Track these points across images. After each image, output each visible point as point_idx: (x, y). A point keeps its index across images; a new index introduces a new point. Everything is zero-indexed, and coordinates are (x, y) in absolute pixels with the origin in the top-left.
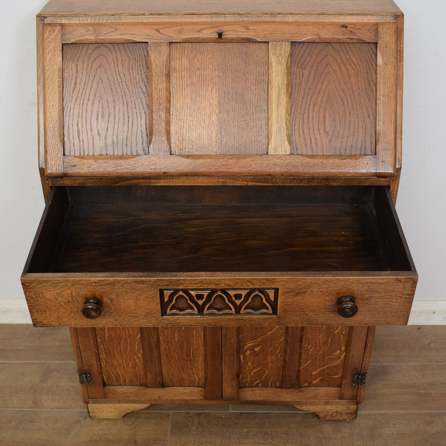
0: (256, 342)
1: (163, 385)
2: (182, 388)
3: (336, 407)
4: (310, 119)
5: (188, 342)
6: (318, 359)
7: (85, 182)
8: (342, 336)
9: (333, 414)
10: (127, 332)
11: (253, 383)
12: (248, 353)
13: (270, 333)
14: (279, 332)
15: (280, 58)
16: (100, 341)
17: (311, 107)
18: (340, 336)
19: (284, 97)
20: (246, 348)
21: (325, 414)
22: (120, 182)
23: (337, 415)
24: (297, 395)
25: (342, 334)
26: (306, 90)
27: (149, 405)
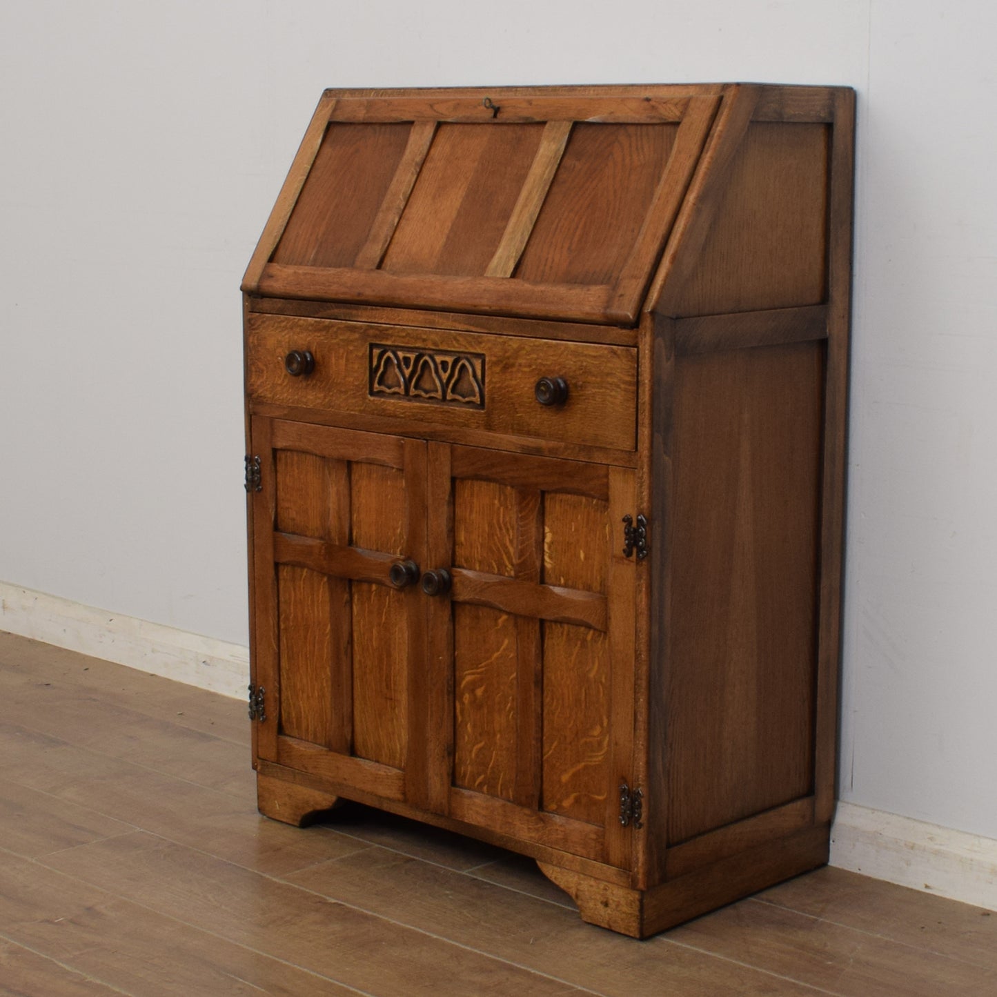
0: (478, 673)
1: (352, 751)
2: (377, 764)
3: (605, 888)
5: (389, 655)
6: (568, 740)
8: (601, 687)
10: (316, 613)
11: (475, 782)
12: (467, 697)
13: (496, 655)
14: (508, 656)
16: (283, 629)
18: (598, 687)
20: (464, 687)
23: (606, 911)
24: (536, 826)
25: (601, 682)
27: (334, 798)
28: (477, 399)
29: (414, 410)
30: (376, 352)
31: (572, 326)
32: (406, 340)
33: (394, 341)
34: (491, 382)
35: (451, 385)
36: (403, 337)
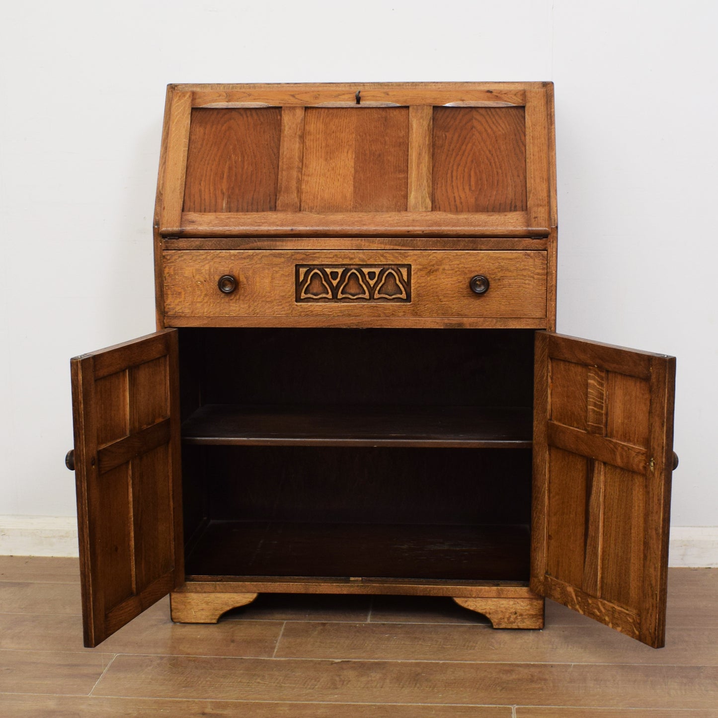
3: (514, 604)
4: (454, 178)
7: (203, 245)
9: (510, 617)
15: (421, 121)
17: (455, 168)
19: (426, 158)
21: (500, 616)
22: (242, 245)
23: (516, 618)
26: (449, 151)
27: (255, 595)
28: (404, 296)
29: (342, 309)
30: (303, 271)
31: (490, 240)
32: (333, 260)
33: (322, 261)
34: (417, 283)
35: (378, 288)
36: (331, 258)
